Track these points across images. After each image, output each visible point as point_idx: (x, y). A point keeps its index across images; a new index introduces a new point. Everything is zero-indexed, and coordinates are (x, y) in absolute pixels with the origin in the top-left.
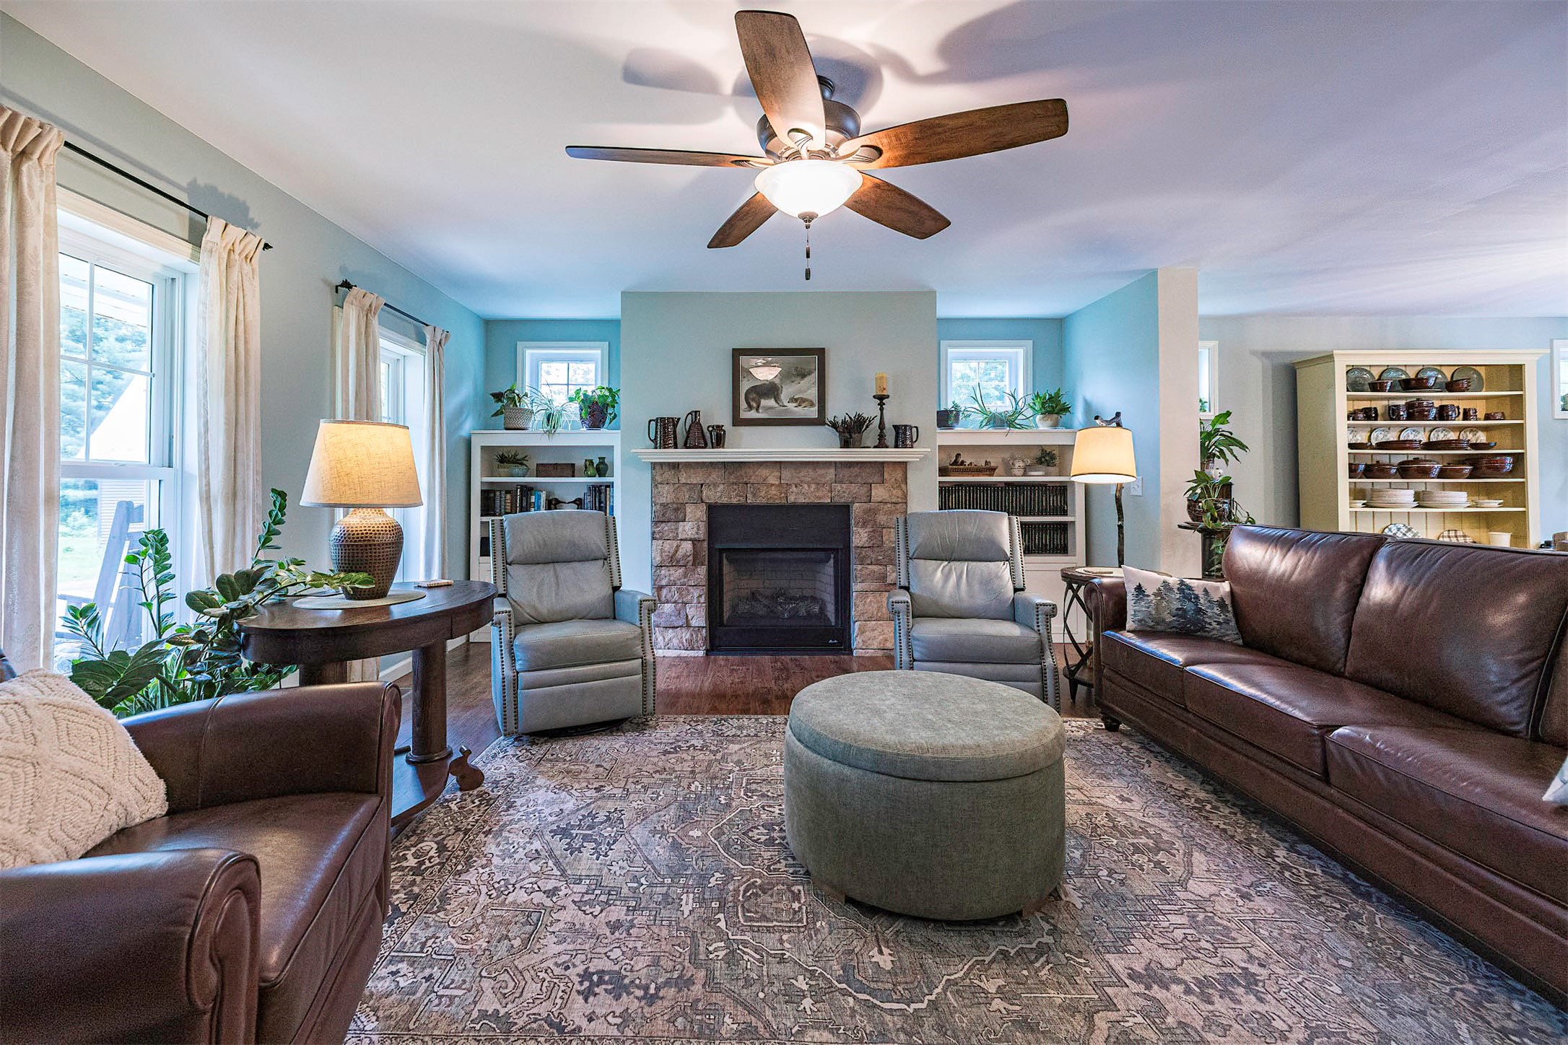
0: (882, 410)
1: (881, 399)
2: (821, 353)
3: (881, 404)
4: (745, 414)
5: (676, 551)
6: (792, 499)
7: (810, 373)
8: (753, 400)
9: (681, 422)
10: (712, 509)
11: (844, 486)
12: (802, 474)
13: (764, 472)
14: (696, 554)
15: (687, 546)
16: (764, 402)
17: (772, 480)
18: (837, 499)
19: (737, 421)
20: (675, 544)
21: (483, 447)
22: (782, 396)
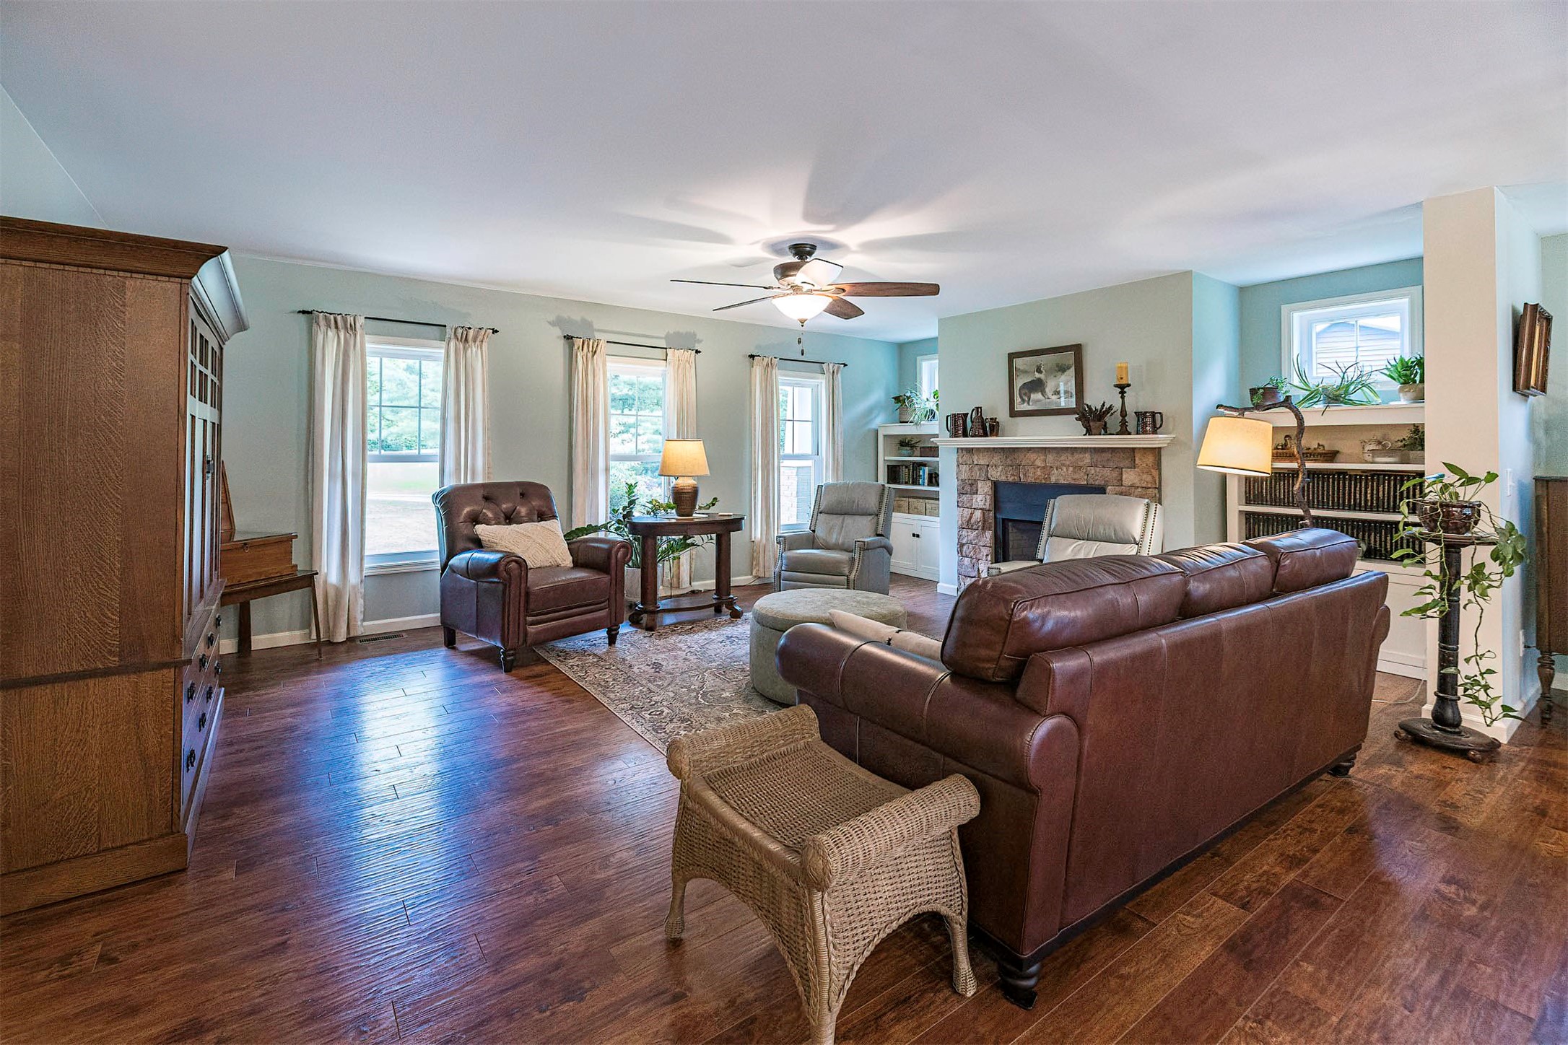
0: (1123, 398)
1: (1122, 388)
2: (1077, 349)
3: (1122, 393)
4: (1020, 407)
5: (971, 517)
6: (1053, 480)
7: (1069, 368)
8: (1025, 394)
9: (969, 415)
10: (996, 486)
11: (1098, 469)
12: (1062, 458)
13: (1032, 456)
14: (984, 521)
15: (978, 514)
16: (1033, 396)
17: (1038, 463)
18: (1091, 481)
19: (1014, 413)
20: (970, 511)
21: (885, 436)
22: (1047, 390)
